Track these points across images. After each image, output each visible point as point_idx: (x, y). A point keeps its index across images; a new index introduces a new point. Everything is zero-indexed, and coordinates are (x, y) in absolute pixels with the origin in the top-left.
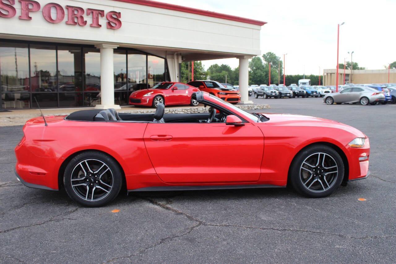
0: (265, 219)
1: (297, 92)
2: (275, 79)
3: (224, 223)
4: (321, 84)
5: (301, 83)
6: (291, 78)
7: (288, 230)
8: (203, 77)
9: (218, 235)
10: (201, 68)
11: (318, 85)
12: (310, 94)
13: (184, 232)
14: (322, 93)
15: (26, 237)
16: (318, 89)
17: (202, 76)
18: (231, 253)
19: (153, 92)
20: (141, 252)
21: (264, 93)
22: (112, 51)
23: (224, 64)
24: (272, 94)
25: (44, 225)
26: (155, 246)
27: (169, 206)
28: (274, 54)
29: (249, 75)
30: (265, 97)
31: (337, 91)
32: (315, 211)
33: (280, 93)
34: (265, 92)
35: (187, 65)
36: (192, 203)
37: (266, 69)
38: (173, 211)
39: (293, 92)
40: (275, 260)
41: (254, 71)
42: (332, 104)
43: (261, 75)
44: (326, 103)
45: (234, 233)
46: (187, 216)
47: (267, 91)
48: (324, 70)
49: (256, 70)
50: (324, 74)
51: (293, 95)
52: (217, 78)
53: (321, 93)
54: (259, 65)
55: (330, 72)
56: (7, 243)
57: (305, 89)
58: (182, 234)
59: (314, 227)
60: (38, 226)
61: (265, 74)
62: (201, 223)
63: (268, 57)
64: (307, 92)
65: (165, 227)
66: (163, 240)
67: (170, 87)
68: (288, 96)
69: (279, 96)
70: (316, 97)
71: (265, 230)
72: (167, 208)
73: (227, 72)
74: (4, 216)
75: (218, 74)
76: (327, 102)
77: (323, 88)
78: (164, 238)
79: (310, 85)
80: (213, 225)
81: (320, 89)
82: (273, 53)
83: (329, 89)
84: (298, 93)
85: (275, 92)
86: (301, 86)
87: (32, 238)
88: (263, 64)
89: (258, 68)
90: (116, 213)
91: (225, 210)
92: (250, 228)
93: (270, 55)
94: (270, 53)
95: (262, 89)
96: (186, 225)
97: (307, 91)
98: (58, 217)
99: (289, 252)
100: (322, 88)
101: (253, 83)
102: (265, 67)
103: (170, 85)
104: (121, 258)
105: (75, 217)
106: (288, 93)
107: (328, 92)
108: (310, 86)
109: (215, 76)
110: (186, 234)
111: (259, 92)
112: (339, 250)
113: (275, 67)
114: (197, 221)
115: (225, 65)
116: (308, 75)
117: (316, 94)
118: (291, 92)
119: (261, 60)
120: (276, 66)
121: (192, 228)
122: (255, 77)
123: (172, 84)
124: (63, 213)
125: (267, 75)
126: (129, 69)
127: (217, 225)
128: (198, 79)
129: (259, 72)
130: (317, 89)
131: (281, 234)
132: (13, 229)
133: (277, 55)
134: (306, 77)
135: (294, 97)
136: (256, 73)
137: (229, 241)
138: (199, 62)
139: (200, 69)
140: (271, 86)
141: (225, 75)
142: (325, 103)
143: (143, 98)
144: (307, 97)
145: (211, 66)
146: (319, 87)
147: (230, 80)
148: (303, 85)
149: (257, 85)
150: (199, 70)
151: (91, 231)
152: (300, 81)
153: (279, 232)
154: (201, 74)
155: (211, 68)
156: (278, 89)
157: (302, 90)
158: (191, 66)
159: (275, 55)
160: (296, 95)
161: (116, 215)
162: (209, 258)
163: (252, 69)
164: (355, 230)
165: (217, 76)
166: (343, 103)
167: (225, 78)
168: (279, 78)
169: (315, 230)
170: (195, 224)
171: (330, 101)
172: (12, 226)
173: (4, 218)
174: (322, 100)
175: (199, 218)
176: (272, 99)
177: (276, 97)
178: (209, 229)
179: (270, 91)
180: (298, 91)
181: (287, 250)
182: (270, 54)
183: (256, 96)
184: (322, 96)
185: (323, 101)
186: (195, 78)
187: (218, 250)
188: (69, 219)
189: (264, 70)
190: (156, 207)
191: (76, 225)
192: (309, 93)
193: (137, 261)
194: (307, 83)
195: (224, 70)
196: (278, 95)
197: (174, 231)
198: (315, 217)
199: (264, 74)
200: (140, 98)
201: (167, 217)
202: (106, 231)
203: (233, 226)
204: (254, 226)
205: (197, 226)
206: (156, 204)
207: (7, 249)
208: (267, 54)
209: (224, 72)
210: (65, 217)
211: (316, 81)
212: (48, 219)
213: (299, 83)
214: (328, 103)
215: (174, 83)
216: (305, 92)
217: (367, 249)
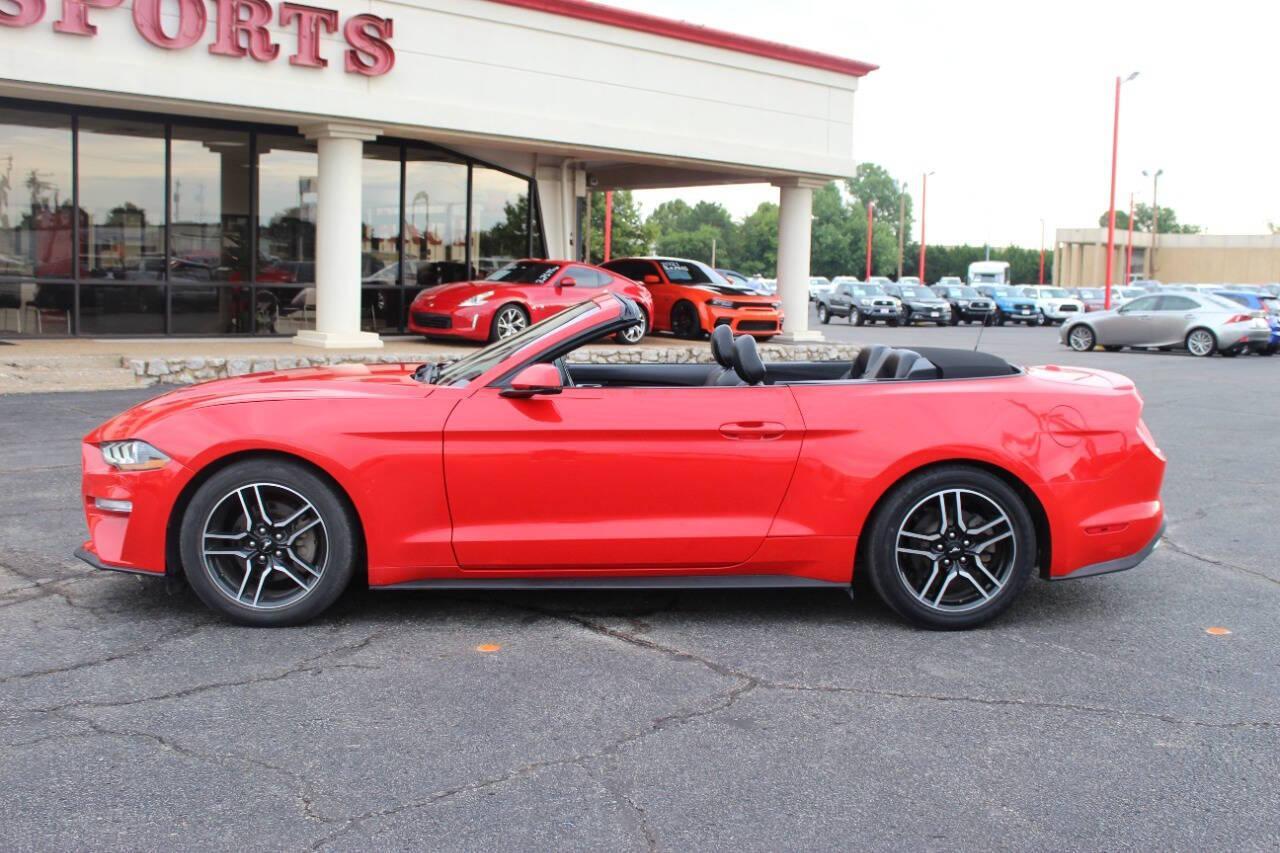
1: (965, 307)
2: (884, 258)
3: (823, 684)
4: (1047, 280)
5: (976, 275)
6: (941, 256)
8: (635, 244)
10: (629, 211)
11: (1035, 281)
12: (1011, 313)
13: (713, 703)
14: (1052, 311)
16: (1036, 298)
17: (631, 241)
19: (491, 293)
21: (852, 307)
23: (708, 201)
24: (879, 311)
28: (883, 169)
30: (855, 318)
31: (1107, 306)
33: (908, 309)
34: (853, 303)
37: (856, 223)
39: (952, 306)
42: (1090, 349)
43: (836, 242)
44: (1069, 344)
46: (707, 664)
47: (863, 301)
48: (1058, 231)
50: (1058, 243)
51: (953, 316)
52: (681, 250)
53: (1048, 312)
54: (829, 206)
55: (1079, 238)
56: (204, 723)
57: (992, 297)
58: (710, 709)
61: (849, 240)
63: (862, 179)
64: (998, 307)
66: (659, 721)
67: (549, 279)
68: (934, 319)
69: (902, 317)
70: (1032, 323)
71: (947, 702)
73: (717, 230)
74: (151, 656)
75: (686, 235)
76: (1072, 342)
77: (1055, 294)
78: (660, 717)
79: (1008, 282)
80: (793, 688)
81: (1044, 298)
82: (879, 168)
83: (1076, 296)
84: (967, 309)
85: (889, 304)
86: (976, 283)
88: (844, 204)
89: (827, 219)
93: (869, 175)
94: (870, 166)
95: (846, 294)
96: (714, 687)
97: (1000, 303)
100: (1050, 295)
102: (849, 214)
103: (550, 272)
106: (935, 308)
107: (1073, 308)
108: (1008, 286)
109: (674, 243)
111: (833, 302)
112: (1165, 751)
113: (884, 218)
115: (710, 205)
116: (1000, 249)
117: (1031, 314)
118: (946, 306)
119: (838, 192)
120: (888, 211)
123: (557, 268)
125: (855, 244)
126: (407, 211)
127: (804, 688)
130: (1034, 296)
131: (994, 712)
132: (201, 689)
133: (892, 175)
134: (995, 256)
135: (954, 323)
136: (817, 234)
138: (621, 193)
139: (626, 217)
140: (873, 281)
141: (710, 239)
142: (1065, 347)
143: (458, 313)
144: (1001, 324)
145: (662, 206)
146: (1041, 291)
147: (725, 256)
148: (983, 281)
149: (823, 279)
150: (624, 220)
152: (975, 268)
153: (988, 707)
154: (631, 234)
155: (658, 214)
156: (901, 292)
157: (982, 300)
159: (885, 172)
160: (961, 316)
164: (1207, 705)
165: (682, 241)
166: (1126, 348)
167: (710, 249)
168: (897, 255)
169: (1089, 705)
171: (1082, 340)
173: (154, 659)
174: (1054, 335)
176: (879, 326)
177: (892, 321)
179: (874, 301)
180: (969, 301)
182: (868, 169)
183: (823, 317)
184: (1049, 322)
185: (1060, 340)
188: (358, 666)
189: (848, 225)
192: (1005, 309)
194: (998, 274)
195: (707, 222)
196: (899, 313)
199: (846, 240)
200: (446, 313)
207: (211, 737)
208: (857, 169)
209: (706, 231)
211: (1030, 268)
212: (290, 666)
213: (971, 275)
214: (1076, 347)
215: (561, 265)
216: (993, 306)
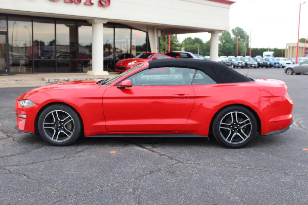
0: (229, 160)
1: (261, 64)
2: (242, 51)
3: (197, 162)
4: (284, 56)
5: (265, 55)
7: (246, 168)
8: (178, 48)
9: (192, 170)
10: (177, 40)
11: (281, 57)
12: (273, 65)
13: (167, 167)
15: (49, 168)
16: (280, 61)
17: (177, 48)
18: (202, 181)
19: (136, 61)
20: (135, 179)
21: (232, 64)
22: (102, 25)
25: (61, 160)
26: (146, 175)
27: (154, 149)
28: (242, 29)
29: (220, 47)
31: (297, 63)
32: (268, 156)
33: (246, 64)
34: (232, 62)
35: (164, 38)
36: (172, 148)
37: (235, 42)
38: (158, 153)
39: (258, 63)
40: (234, 187)
41: (224, 43)
42: (292, 74)
43: (230, 47)
45: (204, 169)
46: (168, 157)
47: (235, 62)
48: (287, 44)
49: (225, 42)
50: (286, 47)
53: (283, 65)
54: (228, 38)
55: (292, 46)
56: (36, 171)
57: (268, 61)
58: (165, 169)
59: (266, 167)
60: (56, 160)
62: (179, 162)
63: (236, 31)
64: (270, 64)
65: (152, 164)
66: (151, 172)
67: (151, 57)
68: (253, 67)
69: (245, 66)
70: (279, 67)
71: (228, 168)
72: (153, 151)
73: (199, 45)
74: (29, 153)
75: (191, 46)
76: (287, 72)
77: (285, 60)
78: (152, 171)
80: (189, 163)
81: (282, 61)
85: (241, 63)
86: (265, 57)
87: (53, 168)
88: (231, 38)
89: (227, 41)
90: (114, 153)
91: (198, 153)
92: (216, 166)
95: (230, 60)
96: (168, 163)
97: (270, 62)
98: (70, 155)
99: (245, 182)
101: (223, 54)
102: (233, 40)
103: (151, 55)
104: (121, 182)
105: (83, 156)
106: (253, 64)
107: (289, 64)
108: (273, 58)
109: (189, 48)
110: (168, 169)
111: (227, 62)
112: (283, 182)
113: (242, 41)
114: (176, 160)
115: (198, 38)
116: (272, 49)
118: (256, 63)
119: (230, 35)
120: (243, 39)
121: (173, 165)
122: (225, 48)
123: (153, 55)
124: (73, 152)
125: (235, 48)
126: (116, 41)
127: (192, 164)
128: (174, 50)
129: (228, 45)
131: (240, 171)
132: (39, 162)
133: (244, 30)
134: (270, 50)
135: (258, 67)
136: (225, 45)
137: (201, 174)
138: (174, 35)
140: (239, 57)
141: (198, 47)
142: (285, 74)
143: (128, 66)
144: (271, 68)
145: (186, 39)
146: (282, 59)
147: (202, 51)
148: (267, 57)
149: (226, 56)
150: (175, 43)
151: (96, 165)
152: (265, 53)
153: (239, 169)
154: (177, 46)
155: (185, 41)
156: (245, 60)
157: (265, 61)
158: (168, 38)
160: (260, 66)
161: (114, 155)
162: (186, 184)
163: (222, 42)
164: (298, 169)
166: (302, 74)
167: (198, 49)
168: (245, 50)
169: (266, 169)
170: (174, 162)
171: (290, 72)
172: (37, 160)
173: (29, 154)
174: (283, 71)
175: (177, 158)
176: (239, 69)
177: (242, 67)
178: (186, 166)
179: (238, 62)
180: (262, 62)
181: (244, 180)
182: (238, 29)
184: (283, 67)
186: (172, 49)
187: (193, 179)
188: (79, 156)
189: (232, 43)
190: (144, 150)
191: (85, 160)
193: (133, 185)
195: (197, 42)
197: (159, 166)
198: (267, 160)
199: (232, 47)
200: (125, 66)
201: (153, 157)
202: (108, 165)
203: (204, 164)
204: (219, 165)
205: (177, 164)
206: (144, 147)
207: (37, 175)
208: (236, 28)
209: (197, 45)
210: (75, 155)
211: (279, 53)
212: (62, 156)
213: (264, 55)
214: (288, 74)
215: (154, 54)
216: (268, 63)
217: (304, 182)
